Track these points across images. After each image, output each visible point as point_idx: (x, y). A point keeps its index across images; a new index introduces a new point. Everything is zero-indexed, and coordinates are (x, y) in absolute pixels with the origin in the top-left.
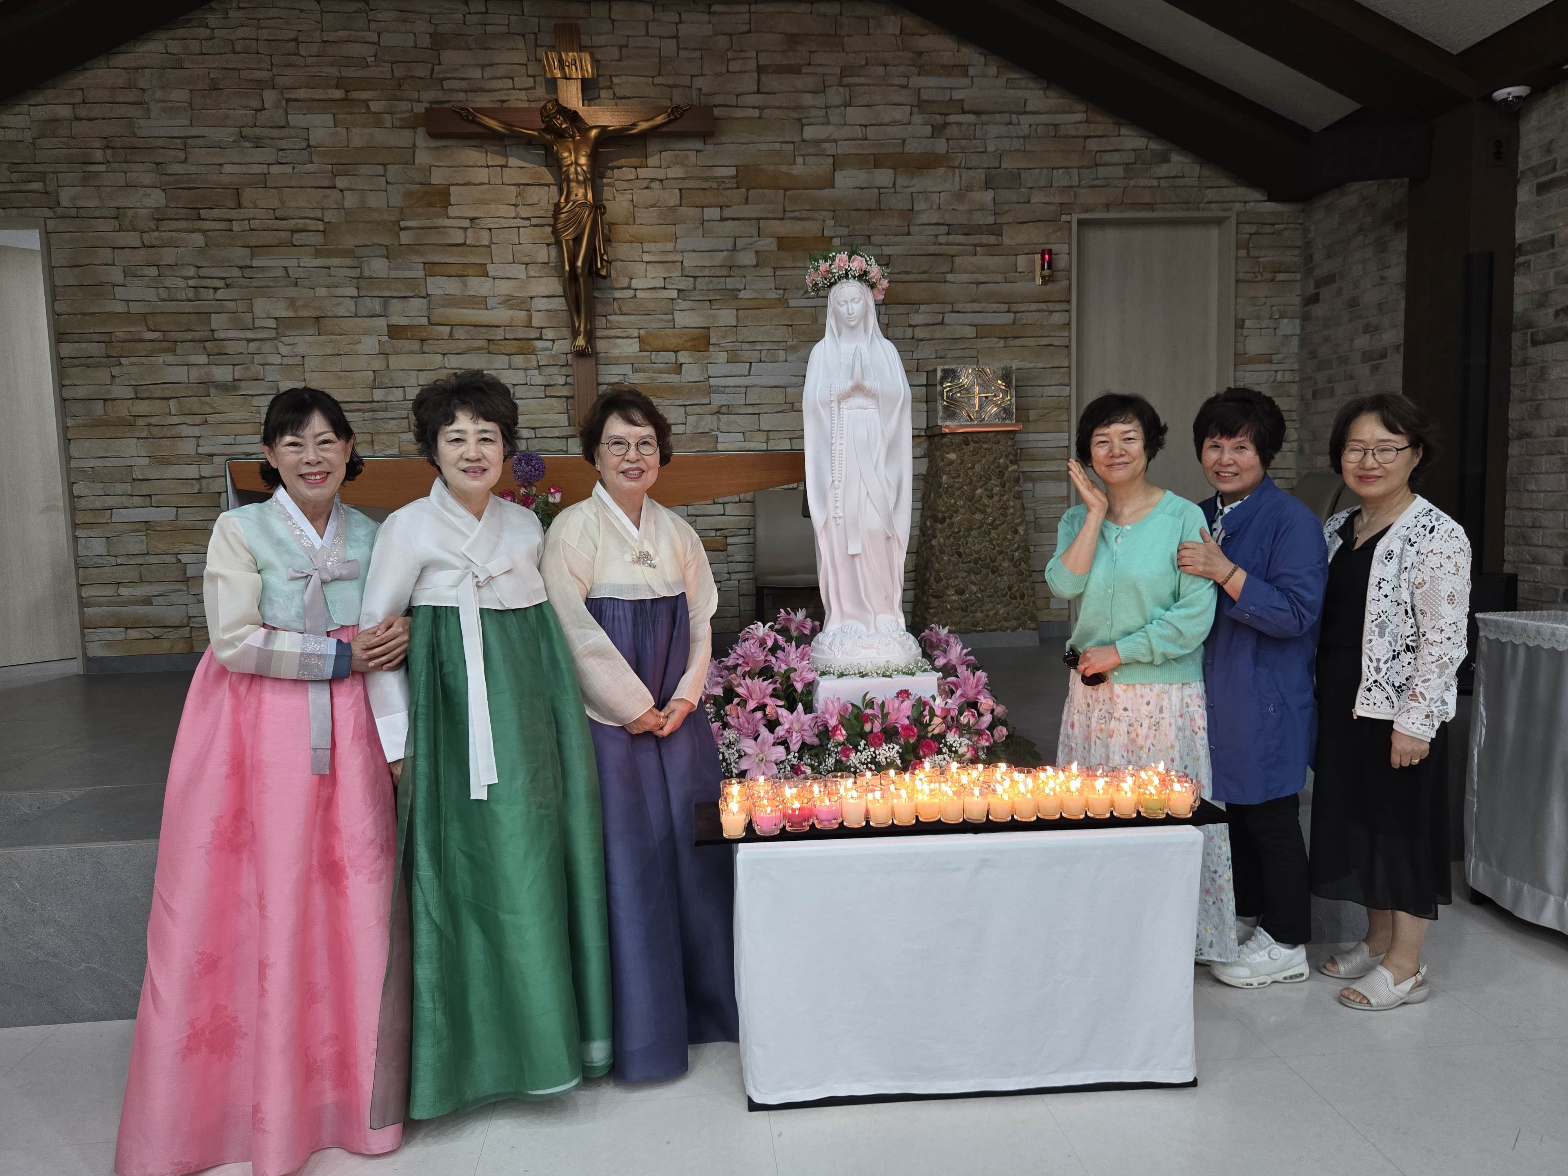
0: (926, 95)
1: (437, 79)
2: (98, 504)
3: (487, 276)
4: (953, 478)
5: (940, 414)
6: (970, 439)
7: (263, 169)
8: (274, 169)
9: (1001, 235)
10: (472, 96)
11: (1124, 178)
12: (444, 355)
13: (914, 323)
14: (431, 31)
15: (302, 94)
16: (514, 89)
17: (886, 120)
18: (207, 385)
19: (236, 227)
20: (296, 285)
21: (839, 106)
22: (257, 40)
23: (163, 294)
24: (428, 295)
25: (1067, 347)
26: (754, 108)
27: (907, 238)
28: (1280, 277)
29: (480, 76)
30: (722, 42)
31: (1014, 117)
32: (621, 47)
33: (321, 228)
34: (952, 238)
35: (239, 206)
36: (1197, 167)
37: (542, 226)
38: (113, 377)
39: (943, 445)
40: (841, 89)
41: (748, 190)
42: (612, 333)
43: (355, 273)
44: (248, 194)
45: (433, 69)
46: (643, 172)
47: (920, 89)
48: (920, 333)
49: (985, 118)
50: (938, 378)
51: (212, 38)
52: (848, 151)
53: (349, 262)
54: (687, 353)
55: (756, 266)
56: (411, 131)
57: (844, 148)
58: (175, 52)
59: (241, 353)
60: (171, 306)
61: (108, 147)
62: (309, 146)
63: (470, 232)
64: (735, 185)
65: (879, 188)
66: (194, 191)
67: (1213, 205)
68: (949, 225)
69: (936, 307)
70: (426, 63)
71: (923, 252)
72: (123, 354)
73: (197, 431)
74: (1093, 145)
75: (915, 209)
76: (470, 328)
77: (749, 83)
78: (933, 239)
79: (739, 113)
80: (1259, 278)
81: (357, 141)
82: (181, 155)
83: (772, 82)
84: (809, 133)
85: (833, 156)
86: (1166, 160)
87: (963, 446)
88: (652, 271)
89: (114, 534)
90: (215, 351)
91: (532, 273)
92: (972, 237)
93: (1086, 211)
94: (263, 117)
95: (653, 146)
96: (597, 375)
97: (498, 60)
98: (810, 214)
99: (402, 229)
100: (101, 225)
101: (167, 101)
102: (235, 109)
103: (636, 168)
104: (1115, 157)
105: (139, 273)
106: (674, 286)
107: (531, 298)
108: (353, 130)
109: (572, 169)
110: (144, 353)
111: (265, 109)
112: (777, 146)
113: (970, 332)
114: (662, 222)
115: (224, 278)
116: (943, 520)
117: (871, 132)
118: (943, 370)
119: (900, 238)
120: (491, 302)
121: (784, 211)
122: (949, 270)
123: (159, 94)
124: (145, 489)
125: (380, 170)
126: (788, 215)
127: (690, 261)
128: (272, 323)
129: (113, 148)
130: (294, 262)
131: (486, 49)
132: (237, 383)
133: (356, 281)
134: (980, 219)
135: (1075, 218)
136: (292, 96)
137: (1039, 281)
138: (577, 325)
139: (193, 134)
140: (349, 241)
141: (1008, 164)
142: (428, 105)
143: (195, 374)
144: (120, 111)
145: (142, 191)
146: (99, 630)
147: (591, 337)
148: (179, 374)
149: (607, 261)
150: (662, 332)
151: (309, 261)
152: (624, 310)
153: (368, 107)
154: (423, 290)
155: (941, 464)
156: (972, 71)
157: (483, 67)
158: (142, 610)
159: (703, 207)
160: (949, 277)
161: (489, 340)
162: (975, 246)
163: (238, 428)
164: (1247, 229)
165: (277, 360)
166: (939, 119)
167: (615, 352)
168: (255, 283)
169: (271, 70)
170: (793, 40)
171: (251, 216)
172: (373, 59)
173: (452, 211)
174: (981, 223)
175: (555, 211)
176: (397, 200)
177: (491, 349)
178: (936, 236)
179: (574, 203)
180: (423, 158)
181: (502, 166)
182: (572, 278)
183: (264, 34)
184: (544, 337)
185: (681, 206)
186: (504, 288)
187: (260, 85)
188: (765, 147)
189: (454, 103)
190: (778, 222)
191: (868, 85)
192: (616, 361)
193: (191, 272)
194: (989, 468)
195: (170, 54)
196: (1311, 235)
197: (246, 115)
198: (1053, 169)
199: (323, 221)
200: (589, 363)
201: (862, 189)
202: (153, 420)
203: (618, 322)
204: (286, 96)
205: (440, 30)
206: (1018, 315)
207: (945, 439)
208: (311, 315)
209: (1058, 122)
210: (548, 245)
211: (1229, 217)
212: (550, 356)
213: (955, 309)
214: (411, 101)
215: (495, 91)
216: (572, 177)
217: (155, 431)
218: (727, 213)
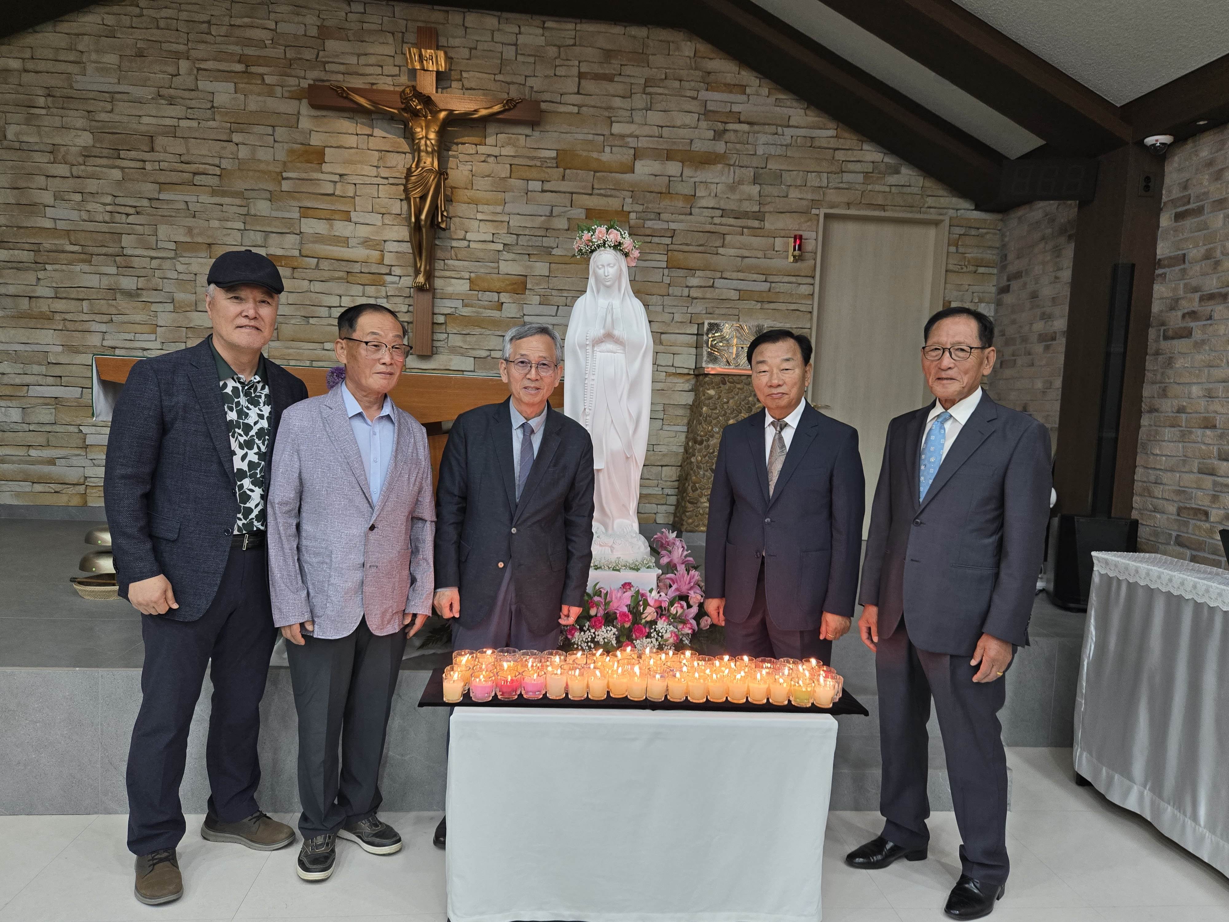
0: (711, 106)
1: (322, 62)
2: (18, 381)
3: (351, 221)
4: (712, 410)
5: (705, 358)
6: (727, 379)
7: (174, 122)
8: (183, 123)
9: (764, 221)
10: (348, 78)
11: (863, 183)
12: (311, 281)
13: (690, 285)
14: (319, 24)
15: (210, 65)
16: (382, 75)
17: (679, 123)
18: (114, 291)
19: (148, 166)
20: (194, 217)
21: (643, 109)
22: (177, 20)
23: (85, 216)
24: (301, 232)
25: (810, 312)
26: (574, 105)
27: (689, 217)
28: (981, 270)
29: (355, 62)
30: (552, 51)
31: (779, 129)
32: (471, 49)
33: (219, 173)
34: (724, 220)
35: (152, 150)
36: (921, 179)
37: (397, 185)
38: (39, 279)
39: (705, 383)
40: (644, 96)
41: (565, 169)
42: (448, 274)
43: (243, 211)
44: (160, 141)
45: (318, 54)
46: (482, 149)
47: (706, 101)
48: (694, 293)
49: (756, 128)
50: (705, 329)
51: (141, 15)
52: (646, 145)
53: (238, 201)
54: (508, 294)
55: (568, 230)
56: (297, 102)
57: (643, 143)
58: (109, 24)
59: (145, 268)
60: (91, 226)
61: (49, 95)
62: (213, 107)
63: (339, 186)
64: (555, 165)
65: (669, 177)
66: (116, 136)
67: (932, 210)
68: (723, 210)
69: (708, 273)
70: (313, 48)
71: (701, 230)
72: (48, 262)
73: (103, 328)
74: (840, 156)
75: (697, 195)
76: (333, 261)
77: (571, 85)
78: (710, 220)
79: (562, 109)
80: (965, 269)
81: (252, 106)
82: (109, 107)
83: (589, 85)
84: (617, 128)
85: (635, 148)
86: (897, 172)
87: (721, 385)
88: (484, 227)
89: (29, 406)
90: (124, 264)
91: (387, 222)
92: (740, 220)
93: (832, 207)
94: (177, 81)
95: (491, 129)
96: (433, 306)
97: (371, 51)
98: (613, 192)
99: (284, 179)
100: (37, 157)
101: (100, 63)
102: (155, 73)
103: (476, 145)
104: (858, 167)
105: (66, 197)
106: (501, 241)
107: (385, 241)
108: (250, 96)
109: (423, 142)
110: (65, 262)
111: (180, 75)
112: (590, 137)
113: (734, 295)
114: (494, 189)
115: (135, 207)
116: (701, 443)
117: (666, 132)
118: (710, 324)
119: (683, 217)
120: (352, 242)
121: (593, 188)
122: (721, 245)
123: (94, 57)
124: (57, 371)
125: (270, 130)
126: (596, 191)
127: (515, 222)
128: (172, 246)
129: (53, 96)
130: (194, 199)
131: (362, 42)
132: (139, 292)
133: (243, 217)
134: (748, 207)
135: (822, 212)
136: (202, 66)
137: (791, 259)
138: (419, 265)
139: (120, 90)
140: (239, 185)
141: (773, 165)
142: (312, 82)
143: (105, 282)
144: (62, 67)
145: (73, 133)
146: (10, 483)
147: (430, 276)
148: (93, 281)
149: (447, 217)
150: (488, 276)
151: (205, 198)
152: (459, 257)
153: (263, 79)
154: (298, 228)
155: (703, 398)
156: (748, 90)
157: (359, 55)
158: (47, 469)
159: (528, 180)
160: (721, 250)
161: (348, 272)
162: (743, 227)
163: (138, 328)
164: (958, 230)
165: (174, 275)
166: (720, 126)
167: (450, 290)
168: (160, 212)
169: (187, 45)
170: (608, 55)
171: (162, 158)
172: (271, 42)
173: (326, 167)
174: (748, 210)
175: (407, 174)
176: (281, 155)
177: (349, 279)
178: (712, 218)
179: (423, 168)
180: (305, 123)
181: (368, 135)
182: (417, 228)
183: (184, 16)
184: (393, 273)
185: (510, 177)
186: (363, 232)
187: (177, 56)
188: (581, 137)
189: (332, 82)
190: (587, 197)
191: (666, 95)
192: (450, 297)
193: (109, 199)
194: (740, 403)
195: (106, 25)
196: (1006, 239)
197: (163, 78)
198: (808, 172)
199: (220, 167)
200: (427, 297)
201: (656, 176)
202: (68, 316)
203: (453, 266)
204: (197, 66)
205: (326, 23)
206: (773, 285)
207: (707, 379)
208: (205, 241)
209: (814, 136)
210: (401, 200)
211: (942, 221)
212: (397, 288)
213: (724, 276)
214: (297, 77)
215: (367, 75)
216: (422, 148)
217: (69, 325)
218: (547, 186)
